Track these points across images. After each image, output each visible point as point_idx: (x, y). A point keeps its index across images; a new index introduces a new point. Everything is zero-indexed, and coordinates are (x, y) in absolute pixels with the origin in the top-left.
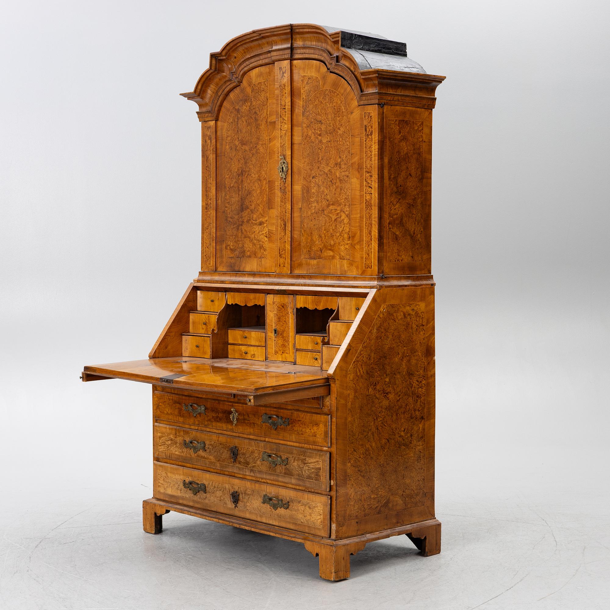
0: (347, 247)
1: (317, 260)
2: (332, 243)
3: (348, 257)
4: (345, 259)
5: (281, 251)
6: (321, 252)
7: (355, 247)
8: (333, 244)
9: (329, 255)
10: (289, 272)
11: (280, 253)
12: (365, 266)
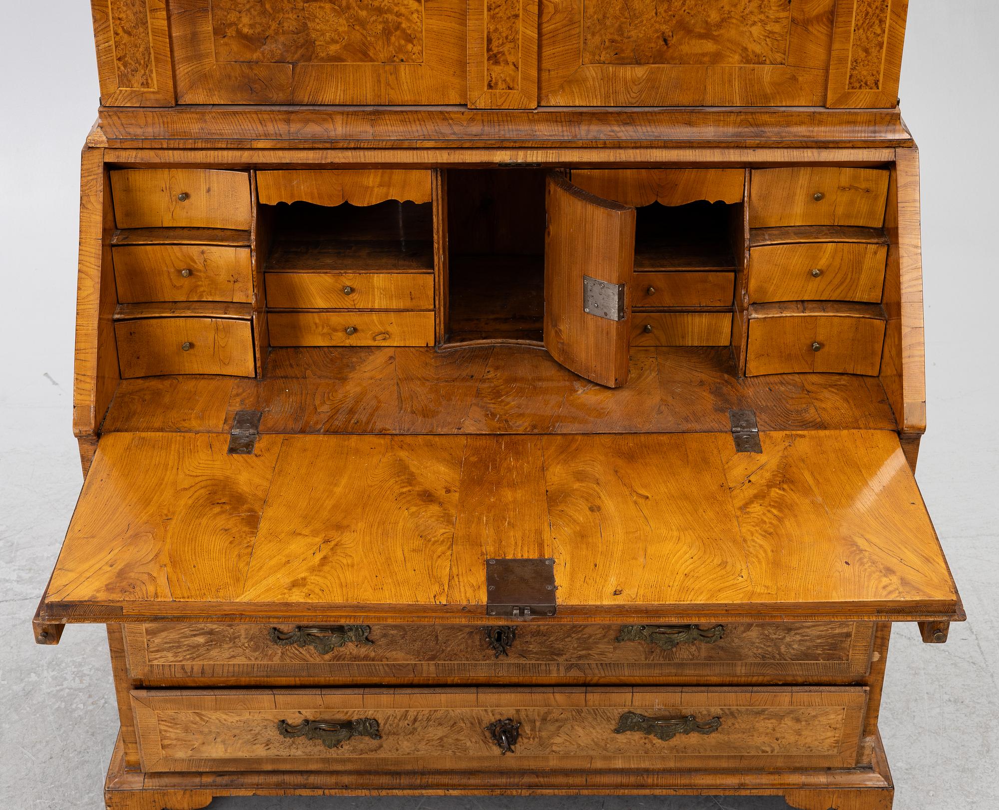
0: (777, 28)
1: (646, 67)
2: (714, 16)
3: (779, 57)
4: (768, 62)
5: (495, 43)
6: (667, 44)
7: (807, 30)
8: (718, 19)
9: (700, 52)
10: (534, 105)
11: (489, 50)
12: (850, 83)
